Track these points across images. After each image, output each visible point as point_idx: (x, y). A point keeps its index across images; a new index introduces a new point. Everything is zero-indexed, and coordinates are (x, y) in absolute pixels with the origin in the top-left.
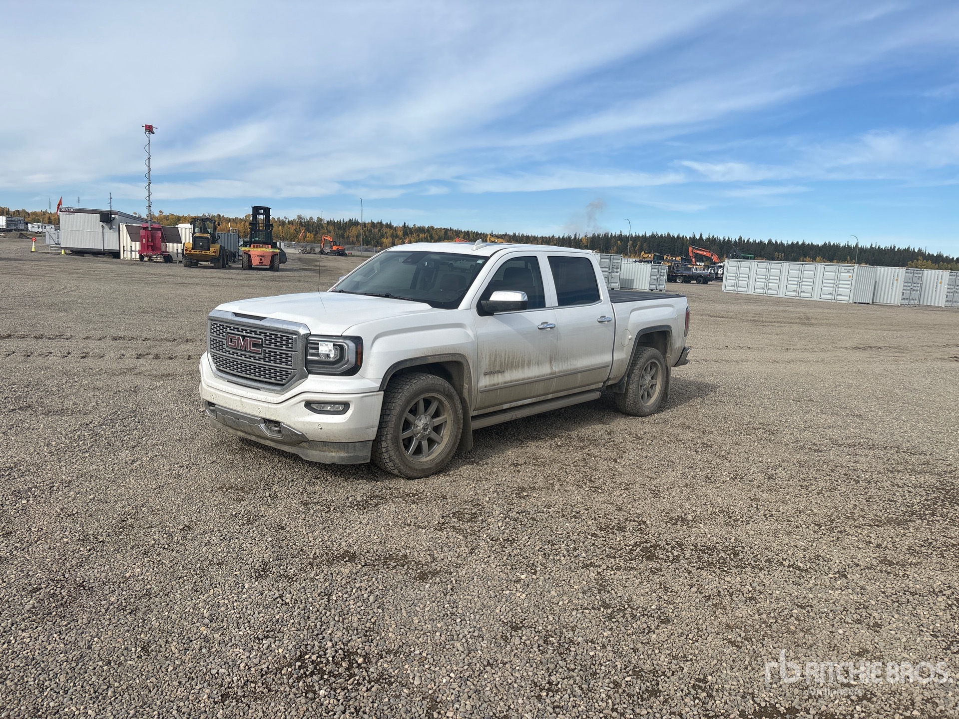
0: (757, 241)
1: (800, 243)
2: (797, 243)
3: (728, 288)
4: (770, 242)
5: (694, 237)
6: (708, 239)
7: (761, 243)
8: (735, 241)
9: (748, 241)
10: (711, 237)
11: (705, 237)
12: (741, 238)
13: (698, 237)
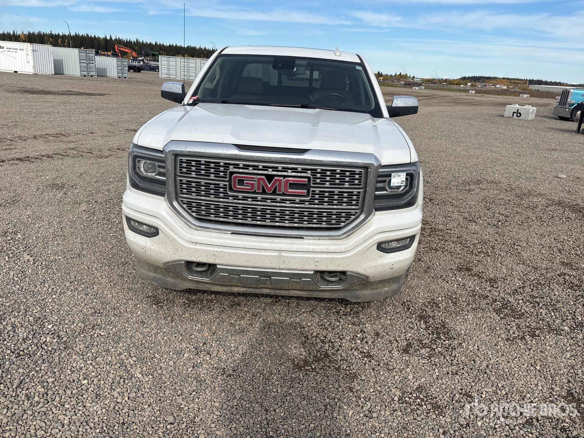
0: (148, 43)
1: (174, 45)
2: (173, 45)
3: (163, 76)
4: (156, 43)
5: (106, 38)
6: (116, 40)
7: (150, 44)
8: (134, 42)
9: (142, 42)
10: (118, 38)
11: (113, 38)
12: (137, 40)
13: (108, 38)
